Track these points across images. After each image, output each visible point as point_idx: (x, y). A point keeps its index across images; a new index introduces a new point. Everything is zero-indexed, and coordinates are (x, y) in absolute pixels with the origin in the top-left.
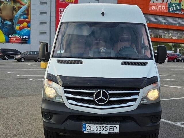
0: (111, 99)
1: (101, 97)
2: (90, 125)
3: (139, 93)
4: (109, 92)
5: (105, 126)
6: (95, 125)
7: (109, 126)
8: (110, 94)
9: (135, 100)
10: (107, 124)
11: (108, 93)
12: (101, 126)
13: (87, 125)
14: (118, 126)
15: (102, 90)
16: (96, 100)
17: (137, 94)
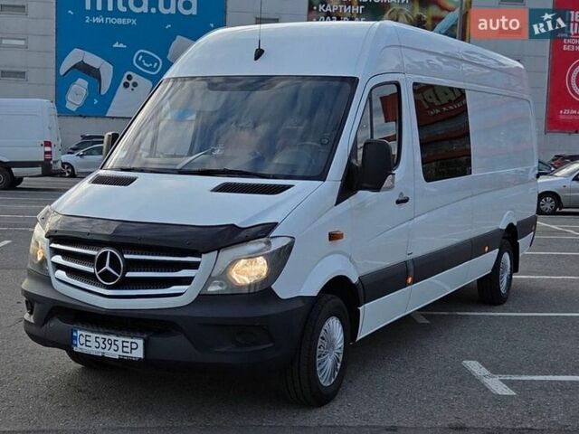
0: (129, 274)
1: (107, 267)
2: (84, 333)
3: (199, 263)
4: (126, 256)
5: (113, 338)
6: (94, 335)
7: (121, 339)
8: (126, 261)
9: (187, 281)
10: (118, 336)
11: (122, 257)
12: (105, 339)
13: (79, 332)
14: (140, 342)
15: (109, 250)
16: (97, 274)
17: (195, 266)
